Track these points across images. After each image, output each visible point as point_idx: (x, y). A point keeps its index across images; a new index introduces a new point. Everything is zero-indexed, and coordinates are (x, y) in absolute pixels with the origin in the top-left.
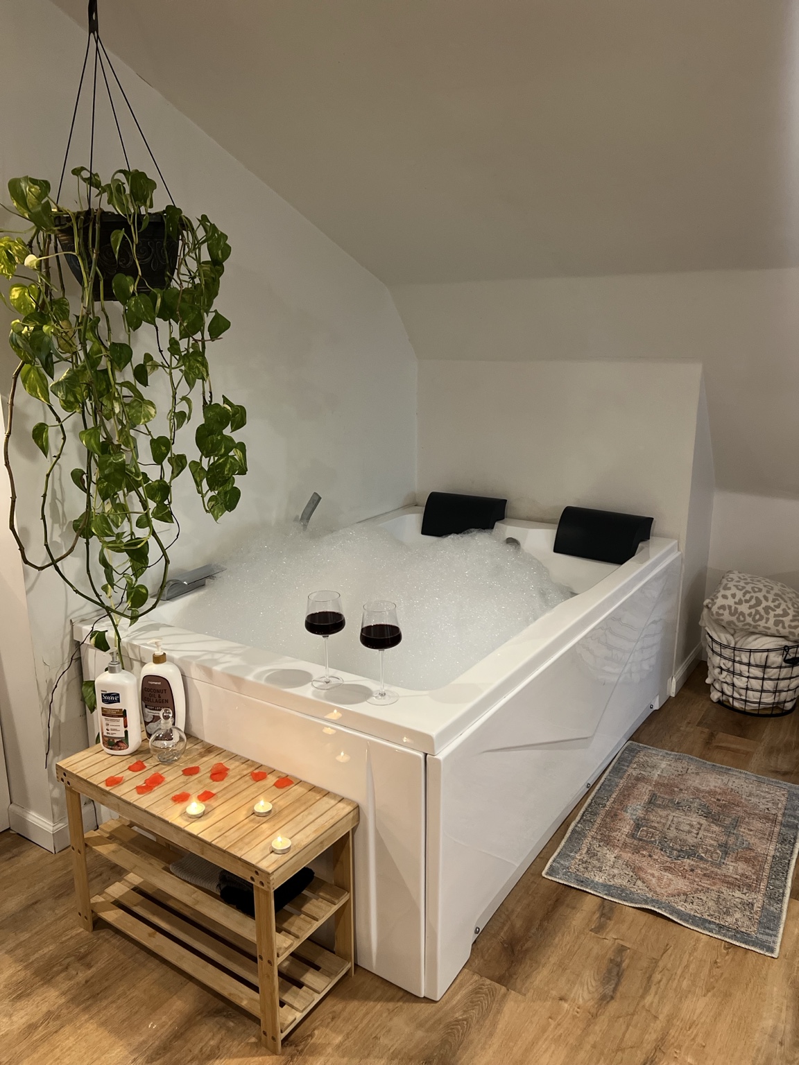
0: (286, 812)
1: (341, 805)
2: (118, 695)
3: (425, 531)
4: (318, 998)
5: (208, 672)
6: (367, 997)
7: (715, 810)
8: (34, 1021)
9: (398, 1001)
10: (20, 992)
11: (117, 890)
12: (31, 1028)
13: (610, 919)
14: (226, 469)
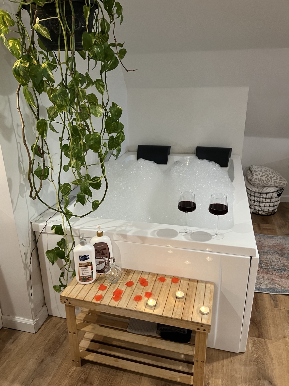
1: (208, 285)
2: (89, 255)
5: (125, 236)
7: (280, 252)
11: (84, 344)
13: (277, 301)
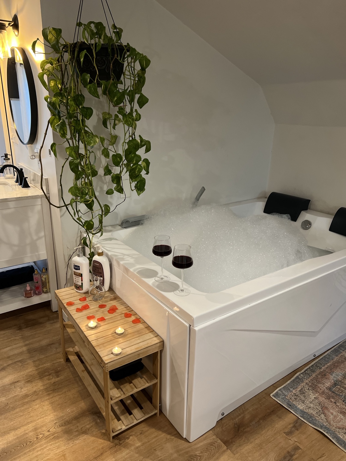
0: (129, 336)
2: (80, 267)
3: (265, 211)
4: (136, 422)
6: (160, 429)
8: (28, 393)
9: (173, 436)
10: (30, 380)
12: (26, 396)
13: (297, 430)
14: (137, 171)
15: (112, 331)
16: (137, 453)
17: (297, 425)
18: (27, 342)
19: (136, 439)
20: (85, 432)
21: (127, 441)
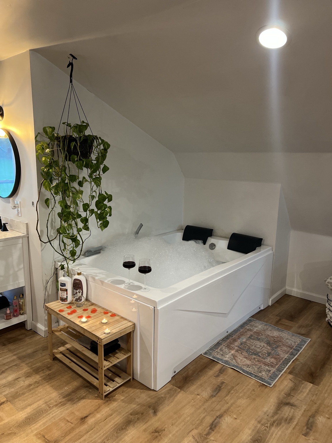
0: (111, 323)
1: (129, 323)
2: (65, 284)
3: (184, 239)
4: (118, 385)
5: (94, 279)
6: (135, 388)
7: (272, 342)
8: (31, 383)
9: (144, 390)
10: (28, 375)
11: (62, 349)
12: (30, 385)
13: (222, 374)
14: (104, 214)
15: (99, 322)
16: (123, 403)
17: (222, 371)
18: (15, 353)
19: (120, 395)
20: (83, 398)
21: (114, 398)
